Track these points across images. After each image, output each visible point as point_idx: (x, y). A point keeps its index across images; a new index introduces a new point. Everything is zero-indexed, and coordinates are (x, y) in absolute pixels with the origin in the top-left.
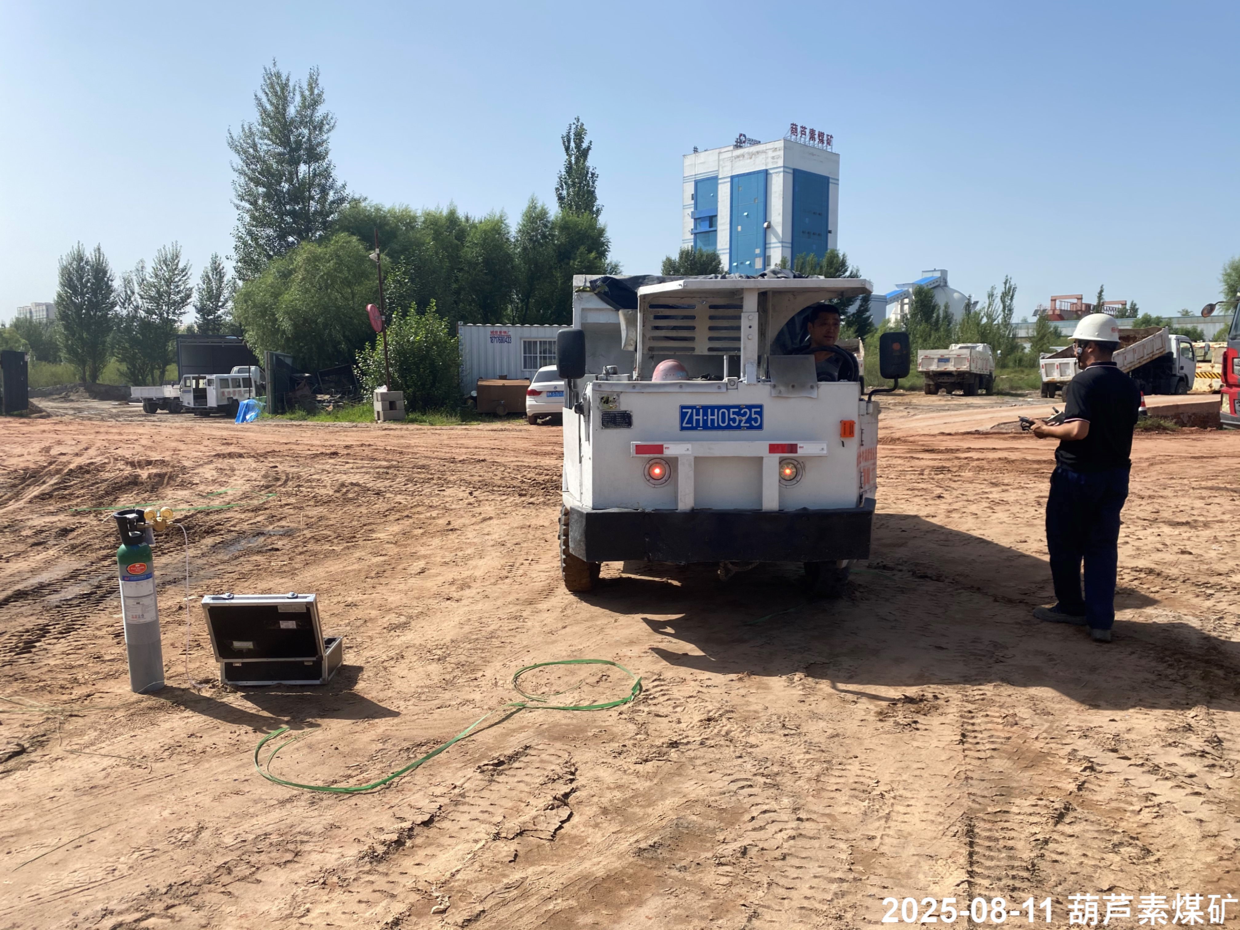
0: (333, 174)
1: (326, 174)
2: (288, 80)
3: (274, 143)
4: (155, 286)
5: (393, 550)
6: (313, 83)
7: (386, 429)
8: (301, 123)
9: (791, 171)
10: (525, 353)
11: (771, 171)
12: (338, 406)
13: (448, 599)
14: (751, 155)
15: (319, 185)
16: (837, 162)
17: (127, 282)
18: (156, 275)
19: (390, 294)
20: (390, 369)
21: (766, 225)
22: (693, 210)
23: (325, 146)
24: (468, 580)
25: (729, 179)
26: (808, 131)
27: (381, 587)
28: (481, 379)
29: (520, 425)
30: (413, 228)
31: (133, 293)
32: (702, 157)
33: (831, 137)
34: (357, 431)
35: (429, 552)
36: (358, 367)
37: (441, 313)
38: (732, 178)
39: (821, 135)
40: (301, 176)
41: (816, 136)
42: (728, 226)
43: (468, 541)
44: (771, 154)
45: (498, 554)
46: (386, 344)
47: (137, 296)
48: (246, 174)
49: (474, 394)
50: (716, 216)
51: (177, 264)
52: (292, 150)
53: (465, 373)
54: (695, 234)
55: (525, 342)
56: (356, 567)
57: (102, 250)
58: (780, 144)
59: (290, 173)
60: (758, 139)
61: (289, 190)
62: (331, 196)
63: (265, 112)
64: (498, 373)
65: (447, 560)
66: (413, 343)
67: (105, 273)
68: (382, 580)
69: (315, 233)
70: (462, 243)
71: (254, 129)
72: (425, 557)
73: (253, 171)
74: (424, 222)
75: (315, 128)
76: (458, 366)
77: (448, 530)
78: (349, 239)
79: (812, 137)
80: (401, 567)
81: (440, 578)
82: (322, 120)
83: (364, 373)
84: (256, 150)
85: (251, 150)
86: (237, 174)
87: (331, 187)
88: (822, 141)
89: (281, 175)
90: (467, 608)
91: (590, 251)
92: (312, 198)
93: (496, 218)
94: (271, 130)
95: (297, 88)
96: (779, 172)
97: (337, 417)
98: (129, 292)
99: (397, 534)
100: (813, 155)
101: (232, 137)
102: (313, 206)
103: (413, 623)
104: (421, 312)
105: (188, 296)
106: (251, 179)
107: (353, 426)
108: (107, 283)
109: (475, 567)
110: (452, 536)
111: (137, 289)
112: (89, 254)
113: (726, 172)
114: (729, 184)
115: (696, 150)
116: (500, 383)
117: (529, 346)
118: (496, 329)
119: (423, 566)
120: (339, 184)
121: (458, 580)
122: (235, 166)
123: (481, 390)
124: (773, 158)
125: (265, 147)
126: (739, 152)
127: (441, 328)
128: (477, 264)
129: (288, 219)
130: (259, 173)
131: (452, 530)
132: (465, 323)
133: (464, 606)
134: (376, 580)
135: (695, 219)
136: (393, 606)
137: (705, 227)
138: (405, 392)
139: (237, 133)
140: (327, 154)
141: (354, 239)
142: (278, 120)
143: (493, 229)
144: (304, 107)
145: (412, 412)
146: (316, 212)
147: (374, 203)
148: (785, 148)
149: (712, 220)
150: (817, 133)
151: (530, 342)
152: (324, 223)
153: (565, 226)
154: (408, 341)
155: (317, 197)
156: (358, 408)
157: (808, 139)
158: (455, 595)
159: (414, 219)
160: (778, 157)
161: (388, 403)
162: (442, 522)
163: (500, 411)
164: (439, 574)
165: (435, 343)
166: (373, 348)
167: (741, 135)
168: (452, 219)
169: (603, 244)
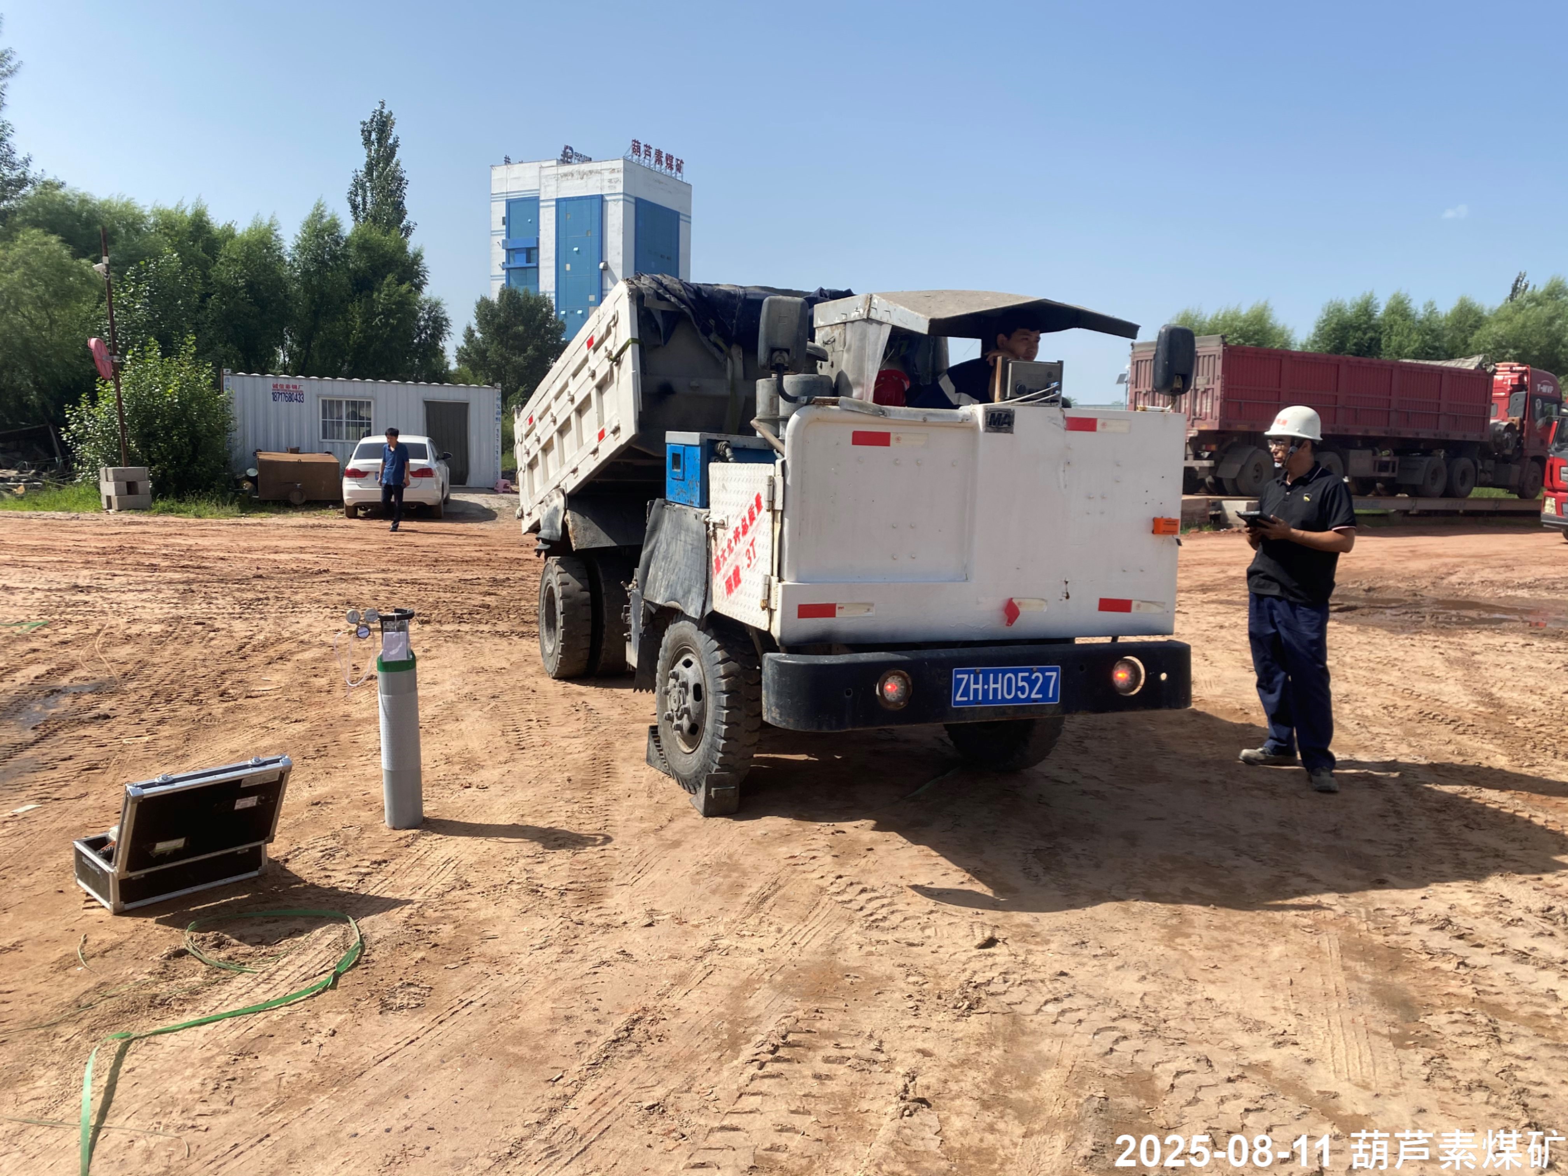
7: (124, 523)
9: (633, 200)
10: (324, 416)
11: (607, 198)
12: (34, 487)
14: (582, 175)
16: (689, 195)
21: (602, 265)
22: (504, 237)
25: (554, 203)
26: (653, 152)
28: (260, 451)
29: (332, 518)
30: (138, 232)
32: (516, 169)
33: (682, 162)
37: (202, 356)
38: (558, 201)
39: (669, 158)
41: (664, 159)
42: (553, 263)
44: (607, 175)
46: (119, 398)
49: (252, 472)
50: (537, 248)
54: (508, 270)
55: (324, 402)
58: (619, 164)
60: (589, 156)
62: (8, 174)
64: (284, 443)
70: (214, 258)
74: (155, 224)
78: (44, 239)
79: (659, 160)
83: (79, 440)
87: (7, 162)
88: (670, 166)
91: (401, 282)
96: (618, 200)
100: (660, 182)
104: (168, 350)
113: (550, 192)
114: (554, 209)
115: (507, 161)
116: (293, 458)
117: (329, 406)
118: (280, 382)
120: (18, 158)
123: (267, 467)
124: (610, 181)
126: (567, 168)
127: (202, 377)
128: (236, 290)
132: (235, 372)
135: (508, 250)
137: (520, 261)
138: (148, 469)
141: (53, 239)
143: (260, 241)
145: (161, 498)
147: (79, 191)
148: (625, 170)
149: (531, 253)
150: (664, 155)
151: (331, 402)
153: (365, 246)
154: (152, 394)
156: (66, 492)
157: (653, 162)
159: (141, 218)
160: (617, 181)
161: (124, 485)
163: (295, 498)
165: (194, 399)
166: (93, 403)
167: (567, 147)
168: (199, 223)
169: (417, 274)
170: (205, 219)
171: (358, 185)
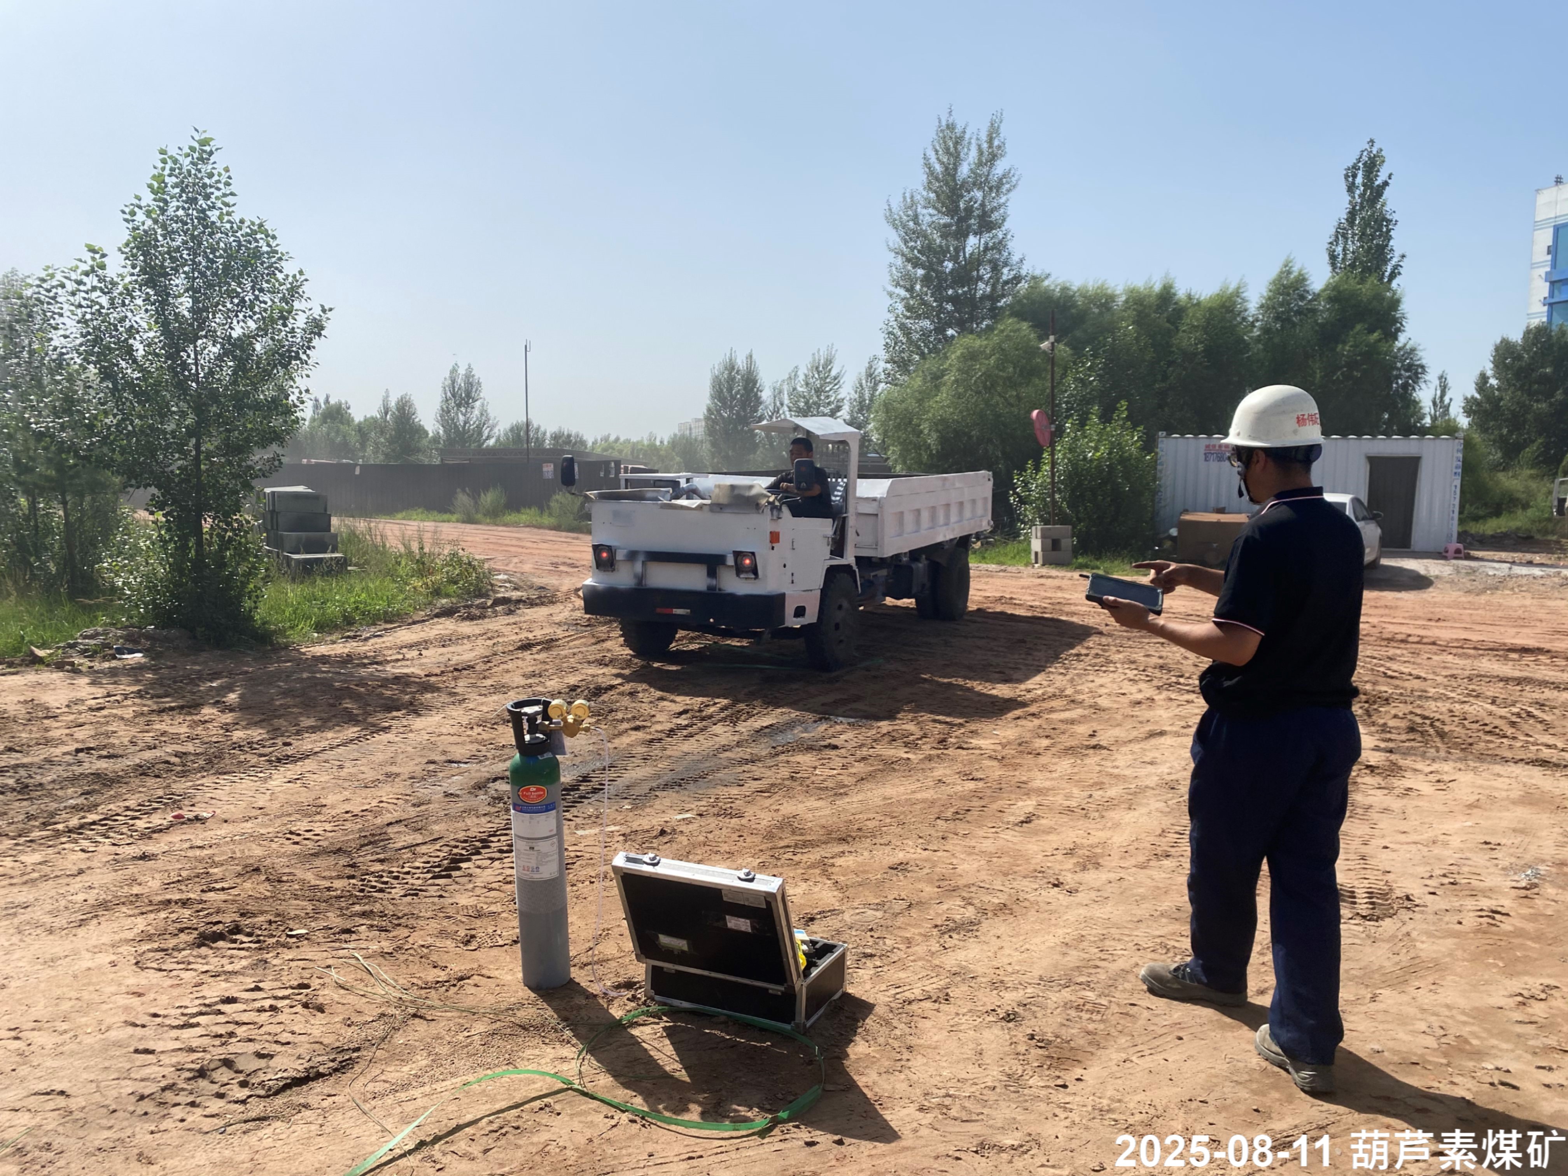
0: (1011, 245)
1: (999, 246)
2: (964, 132)
3: (939, 212)
4: (804, 397)
5: (995, 771)
6: (993, 132)
7: (1042, 577)
8: (974, 184)
12: (988, 543)
13: (1055, 885)
15: (990, 261)
17: (779, 392)
18: (807, 384)
19: (1068, 397)
20: (1057, 496)
22: (1547, 269)
23: (1002, 211)
24: (1098, 850)
27: (955, 840)
28: (1186, 511)
30: (1109, 309)
31: (782, 404)
34: (1004, 577)
35: (1048, 784)
36: (1015, 493)
37: (1134, 420)
40: (969, 250)
43: (1116, 771)
45: (1161, 805)
46: (1053, 464)
47: (786, 408)
48: (903, 255)
49: (1174, 532)
51: (830, 370)
52: (961, 220)
53: (1163, 504)
54: (1551, 305)
56: (929, 795)
57: (754, 357)
59: (957, 250)
61: (952, 270)
62: (1006, 274)
63: (932, 174)
64: (1212, 503)
65: (1073, 804)
66: (1091, 460)
67: (755, 382)
68: (962, 827)
69: (981, 323)
70: (1176, 327)
71: (918, 197)
72: (1040, 792)
73: (912, 249)
74: (1126, 301)
75: (991, 189)
76: (1155, 492)
77: (1088, 747)
78: (1018, 326)
80: (995, 806)
81: (1052, 837)
82: (1001, 179)
83: (1022, 501)
84: (916, 223)
85: (911, 224)
86: (893, 254)
87: (1006, 264)
89: (944, 251)
90: (1082, 911)
91: (1371, 331)
92: (980, 278)
93: (1230, 290)
94: (938, 196)
95: (973, 141)
97: (984, 558)
98: (778, 404)
99: (1009, 743)
101: (890, 210)
102: (982, 288)
103: (985, 925)
104: (1106, 417)
105: (839, 408)
106: (909, 260)
107: (1002, 571)
108: (756, 394)
109: (1117, 825)
110: (1093, 759)
111: (786, 401)
112: (741, 363)
115: (1559, 181)
116: (1213, 517)
118: (1213, 443)
119: (1031, 809)
120: (1015, 259)
121: (1082, 847)
122: (891, 244)
123: (1185, 526)
125: (928, 219)
127: (1133, 440)
128: (1195, 354)
129: (949, 307)
130: (919, 252)
131: (1094, 747)
132: (1169, 435)
133: (1080, 904)
134: (951, 825)
135: (1554, 283)
136: (961, 882)
138: (1074, 527)
139: (897, 204)
140: (1004, 220)
141: (1025, 325)
142: (947, 184)
143: (1223, 306)
144: (980, 164)
145: (1082, 554)
146: (984, 297)
147: (1060, 281)
152: (993, 309)
153: (1337, 298)
154: (1085, 458)
155: (986, 277)
156: (1012, 547)
158: (1069, 879)
159: (1111, 298)
161: (1049, 542)
162: (1083, 729)
164: (1050, 830)
165: (1123, 461)
166: (1037, 469)
168: (1166, 296)
169: (1395, 320)
170: (1173, 291)
171: (1341, 234)
